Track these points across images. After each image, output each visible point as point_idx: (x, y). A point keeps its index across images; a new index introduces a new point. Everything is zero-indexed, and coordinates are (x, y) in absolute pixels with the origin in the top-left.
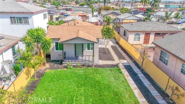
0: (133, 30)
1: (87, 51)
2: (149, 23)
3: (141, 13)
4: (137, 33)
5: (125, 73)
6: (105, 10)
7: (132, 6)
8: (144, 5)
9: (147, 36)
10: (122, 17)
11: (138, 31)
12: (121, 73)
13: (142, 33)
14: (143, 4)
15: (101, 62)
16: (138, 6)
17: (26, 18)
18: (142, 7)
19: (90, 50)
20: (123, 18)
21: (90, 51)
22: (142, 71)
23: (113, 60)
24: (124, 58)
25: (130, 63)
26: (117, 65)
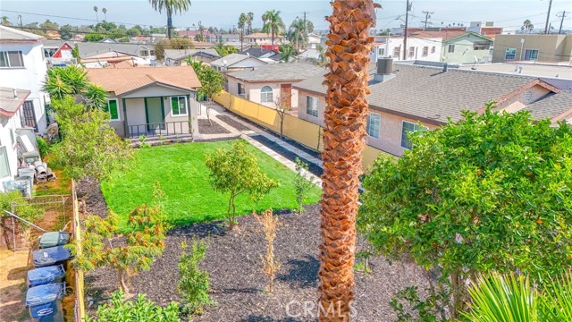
0: (257, 79)
1: (173, 116)
2: (286, 65)
3: (269, 54)
4: (266, 85)
5: (257, 144)
6: (174, 48)
7: (242, 40)
8: (273, 39)
9: (286, 91)
10: (225, 62)
11: (266, 82)
12: (248, 143)
13: (275, 85)
14: (270, 35)
15: (206, 137)
16: (258, 41)
17: (16, 52)
18: (268, 42)
19: (179, 113)
20: (228, 65)
21: (180, 115)
22: (283, 139)
23: (229, 132)
24: (248, 129)
25: (261, 132)
26: (239, 137)
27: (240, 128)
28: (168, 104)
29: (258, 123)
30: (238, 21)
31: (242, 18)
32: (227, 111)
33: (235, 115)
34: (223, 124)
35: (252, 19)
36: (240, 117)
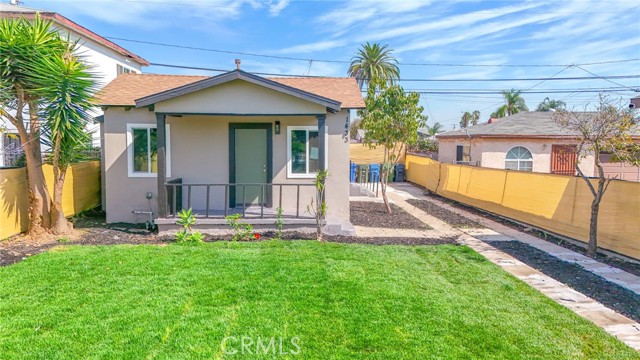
0: (498, 133)
1: (290, 175)
4: (517, 145)
5: (512, 265)
9: (563, 160)
13: (538, 145)
19: (304, 171)
21: (308, 175)
22: (600, 256)
23: (427, 228)
24: (477, 225)
25: (513, 234)
26: (452, 241)
27: (457, 222)
28: (283, 143)
29: (504, 214)
30: (460, 120)
31: (466, 118)
32: (431, 194)
33: (447, 200)
34: (417, 213)
35: (477, 118)
36: (456, 204)
